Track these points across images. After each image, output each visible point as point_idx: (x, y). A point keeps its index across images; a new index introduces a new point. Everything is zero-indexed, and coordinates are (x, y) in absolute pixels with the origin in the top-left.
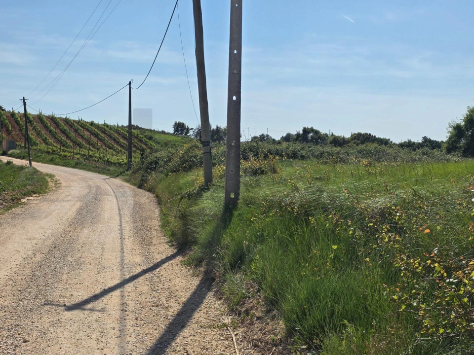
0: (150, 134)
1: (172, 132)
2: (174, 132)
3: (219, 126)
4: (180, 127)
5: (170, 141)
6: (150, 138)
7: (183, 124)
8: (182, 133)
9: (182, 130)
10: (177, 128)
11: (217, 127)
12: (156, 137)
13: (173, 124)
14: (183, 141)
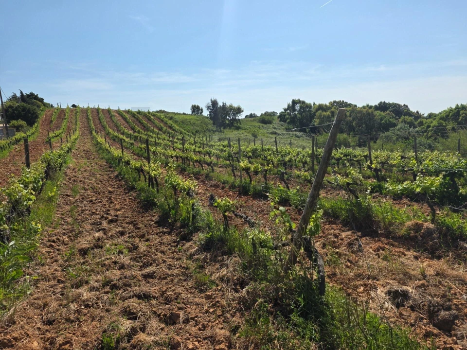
0: (171, 115)
1: (191, 113)
2: (192, 113)
3: (225, 103)
4: (196, 109)
5: (187, 119)
6: (171, 118)
7: (198, 106)
8: (198, 114)
9: (198, 111)
10: (194, 110)
11: (223, 104)
12: (176, 117)
13: (191, 106)
14: (197, 118)
